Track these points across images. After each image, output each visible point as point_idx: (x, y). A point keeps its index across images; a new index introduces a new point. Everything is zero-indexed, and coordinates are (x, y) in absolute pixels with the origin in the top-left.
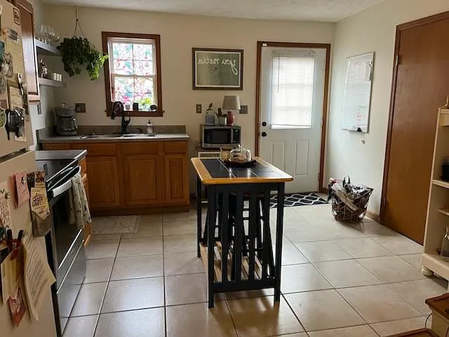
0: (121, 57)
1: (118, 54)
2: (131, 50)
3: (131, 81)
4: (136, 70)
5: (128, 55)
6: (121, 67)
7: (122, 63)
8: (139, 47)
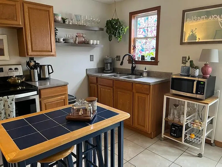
0: (141, 26)
1: (140, 25)
2: (147, 21)
3: (144, 41)
4: (149, 33)
5: (145, 25)
6: (141, 33)
7: (142, 30)
8: (151, 18)
